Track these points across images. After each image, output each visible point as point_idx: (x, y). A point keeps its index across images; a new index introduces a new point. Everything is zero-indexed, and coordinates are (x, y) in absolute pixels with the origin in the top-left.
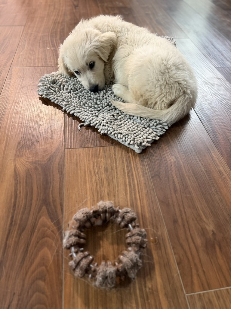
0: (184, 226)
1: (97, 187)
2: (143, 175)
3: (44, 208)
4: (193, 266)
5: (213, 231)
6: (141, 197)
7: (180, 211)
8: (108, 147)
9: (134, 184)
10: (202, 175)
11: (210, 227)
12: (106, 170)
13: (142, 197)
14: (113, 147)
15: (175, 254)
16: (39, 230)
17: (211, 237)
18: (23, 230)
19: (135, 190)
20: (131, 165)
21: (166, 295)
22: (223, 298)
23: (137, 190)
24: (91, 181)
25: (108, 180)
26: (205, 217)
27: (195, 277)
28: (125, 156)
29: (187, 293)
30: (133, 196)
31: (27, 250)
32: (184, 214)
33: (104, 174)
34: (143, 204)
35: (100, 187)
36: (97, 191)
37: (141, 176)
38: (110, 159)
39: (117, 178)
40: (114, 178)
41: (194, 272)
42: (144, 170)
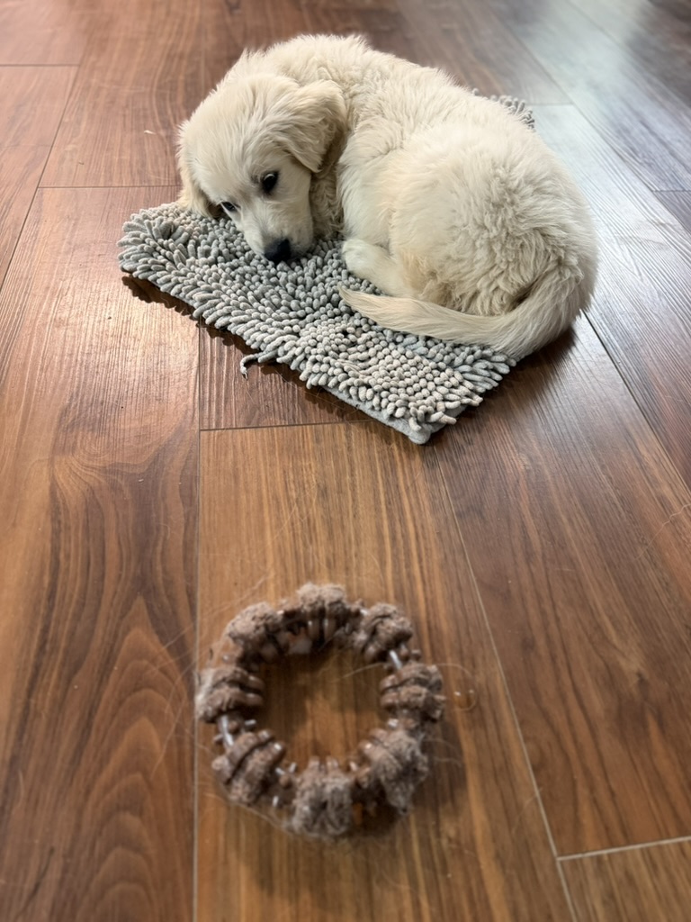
0: (553, 659)
1: (295, 542)
2: (434, 510)
3: (140, 602)
4: (579, 777)
5: (639, 675)
6: (425, 572)
7: (543, 613)
8: (328, 427)
9: (405, 536)
10: (608, 508)
11: (632, 663)
12: (323, 492)
13: (428, 571)
14: (342, 426)
15: (526, 739)
16: (123, 670)
17: (635, 691)
18: (76, 667)
19: (408, 553)
20: (397, 479)
21: (499, 858)
22: (667, 870)
23: (415, 553)
24: (279, 525)
25: (329, 523)
26: (618, 631)
27: (585, 808)
28: (378, 452)
29: (562, 853)
30: (404, 571)
31: (89, 726)
32: (553, 625)
33: (316, 504)
34: (432, 592)
35: (305, 544)
36: (296, 553)
37: (428, 512)
38: (336, 462)
39: (354, 516)
40: (345, 517)
41: (583, 792)
42: (436, 494)
